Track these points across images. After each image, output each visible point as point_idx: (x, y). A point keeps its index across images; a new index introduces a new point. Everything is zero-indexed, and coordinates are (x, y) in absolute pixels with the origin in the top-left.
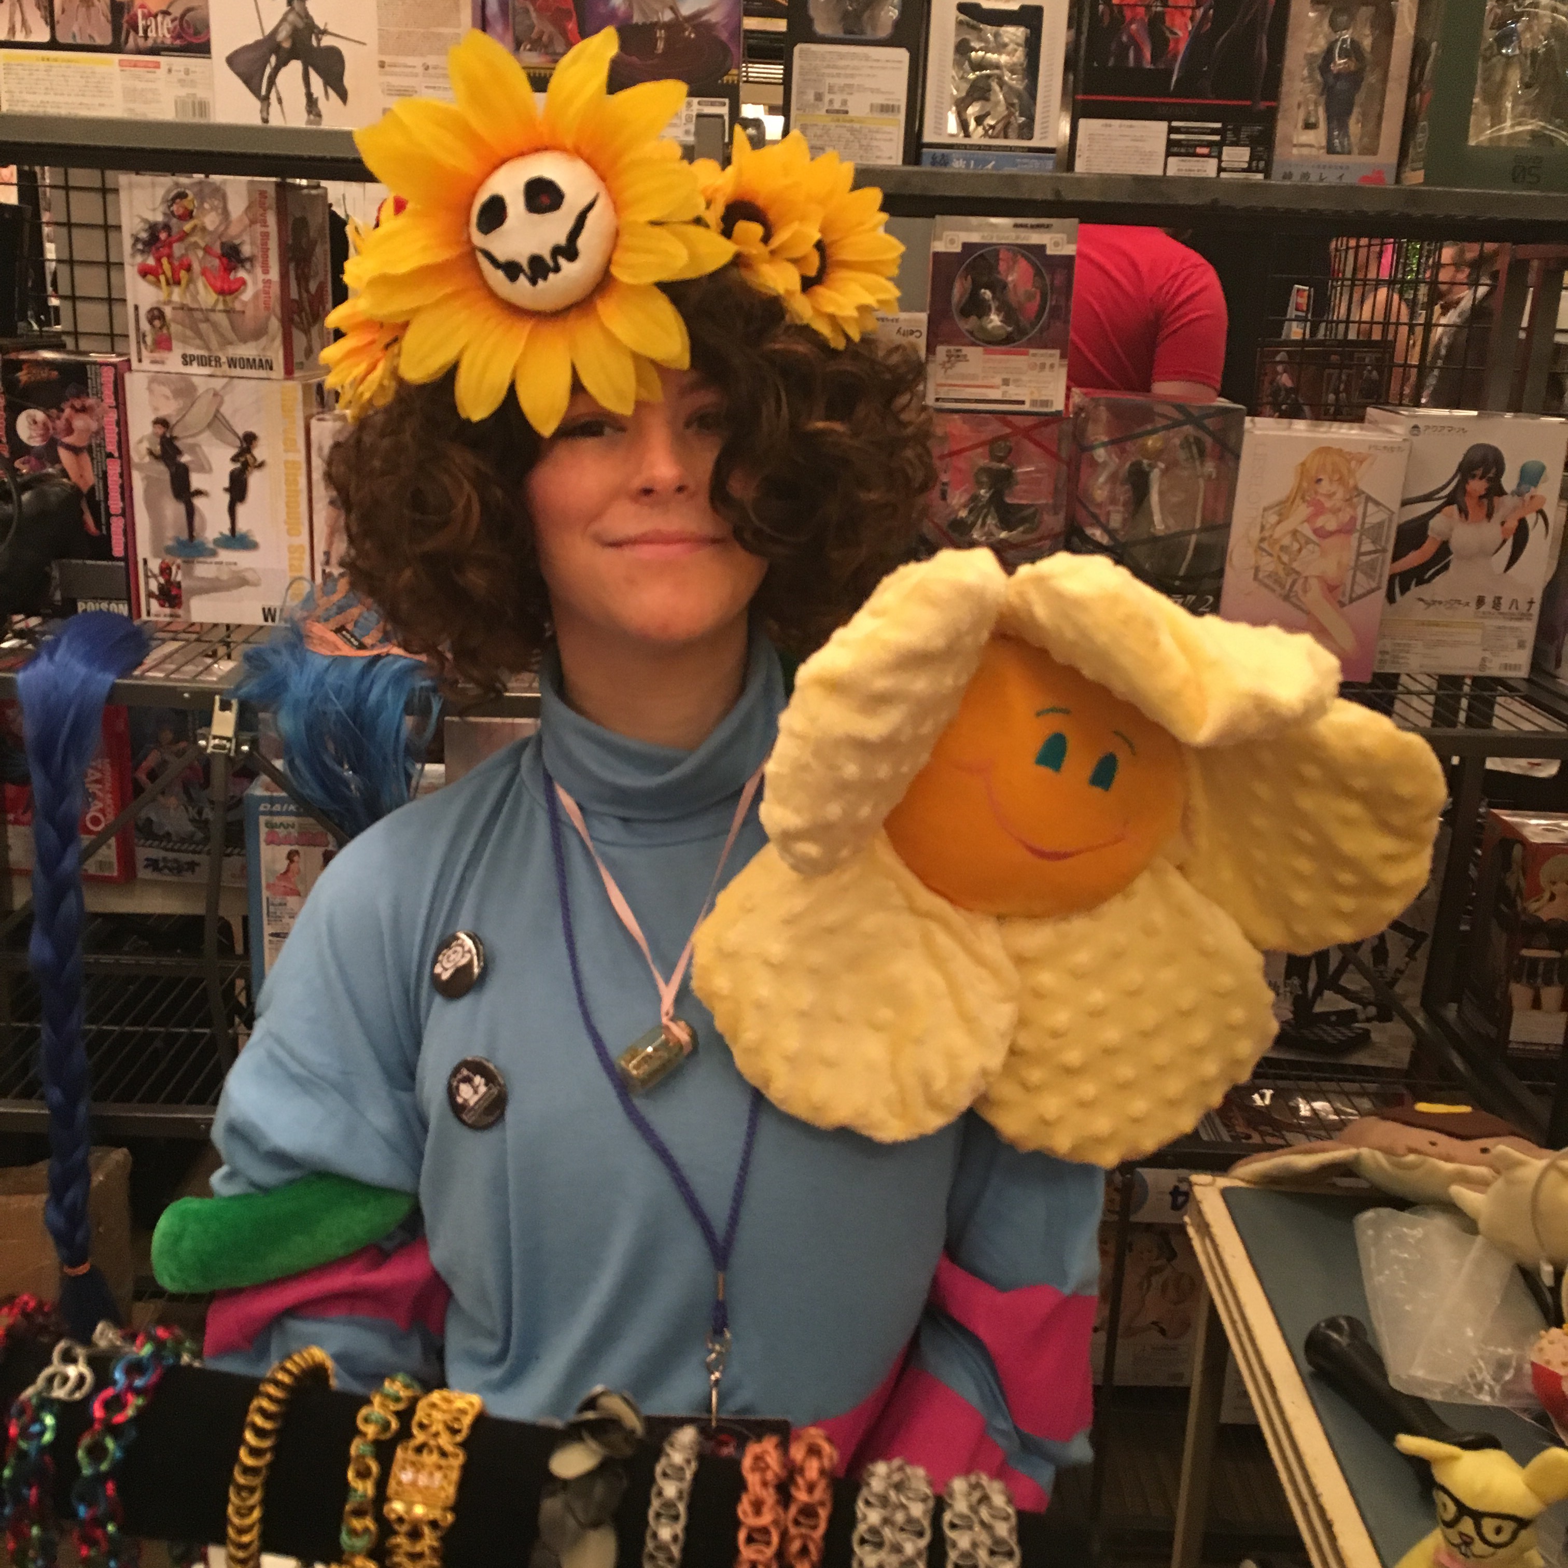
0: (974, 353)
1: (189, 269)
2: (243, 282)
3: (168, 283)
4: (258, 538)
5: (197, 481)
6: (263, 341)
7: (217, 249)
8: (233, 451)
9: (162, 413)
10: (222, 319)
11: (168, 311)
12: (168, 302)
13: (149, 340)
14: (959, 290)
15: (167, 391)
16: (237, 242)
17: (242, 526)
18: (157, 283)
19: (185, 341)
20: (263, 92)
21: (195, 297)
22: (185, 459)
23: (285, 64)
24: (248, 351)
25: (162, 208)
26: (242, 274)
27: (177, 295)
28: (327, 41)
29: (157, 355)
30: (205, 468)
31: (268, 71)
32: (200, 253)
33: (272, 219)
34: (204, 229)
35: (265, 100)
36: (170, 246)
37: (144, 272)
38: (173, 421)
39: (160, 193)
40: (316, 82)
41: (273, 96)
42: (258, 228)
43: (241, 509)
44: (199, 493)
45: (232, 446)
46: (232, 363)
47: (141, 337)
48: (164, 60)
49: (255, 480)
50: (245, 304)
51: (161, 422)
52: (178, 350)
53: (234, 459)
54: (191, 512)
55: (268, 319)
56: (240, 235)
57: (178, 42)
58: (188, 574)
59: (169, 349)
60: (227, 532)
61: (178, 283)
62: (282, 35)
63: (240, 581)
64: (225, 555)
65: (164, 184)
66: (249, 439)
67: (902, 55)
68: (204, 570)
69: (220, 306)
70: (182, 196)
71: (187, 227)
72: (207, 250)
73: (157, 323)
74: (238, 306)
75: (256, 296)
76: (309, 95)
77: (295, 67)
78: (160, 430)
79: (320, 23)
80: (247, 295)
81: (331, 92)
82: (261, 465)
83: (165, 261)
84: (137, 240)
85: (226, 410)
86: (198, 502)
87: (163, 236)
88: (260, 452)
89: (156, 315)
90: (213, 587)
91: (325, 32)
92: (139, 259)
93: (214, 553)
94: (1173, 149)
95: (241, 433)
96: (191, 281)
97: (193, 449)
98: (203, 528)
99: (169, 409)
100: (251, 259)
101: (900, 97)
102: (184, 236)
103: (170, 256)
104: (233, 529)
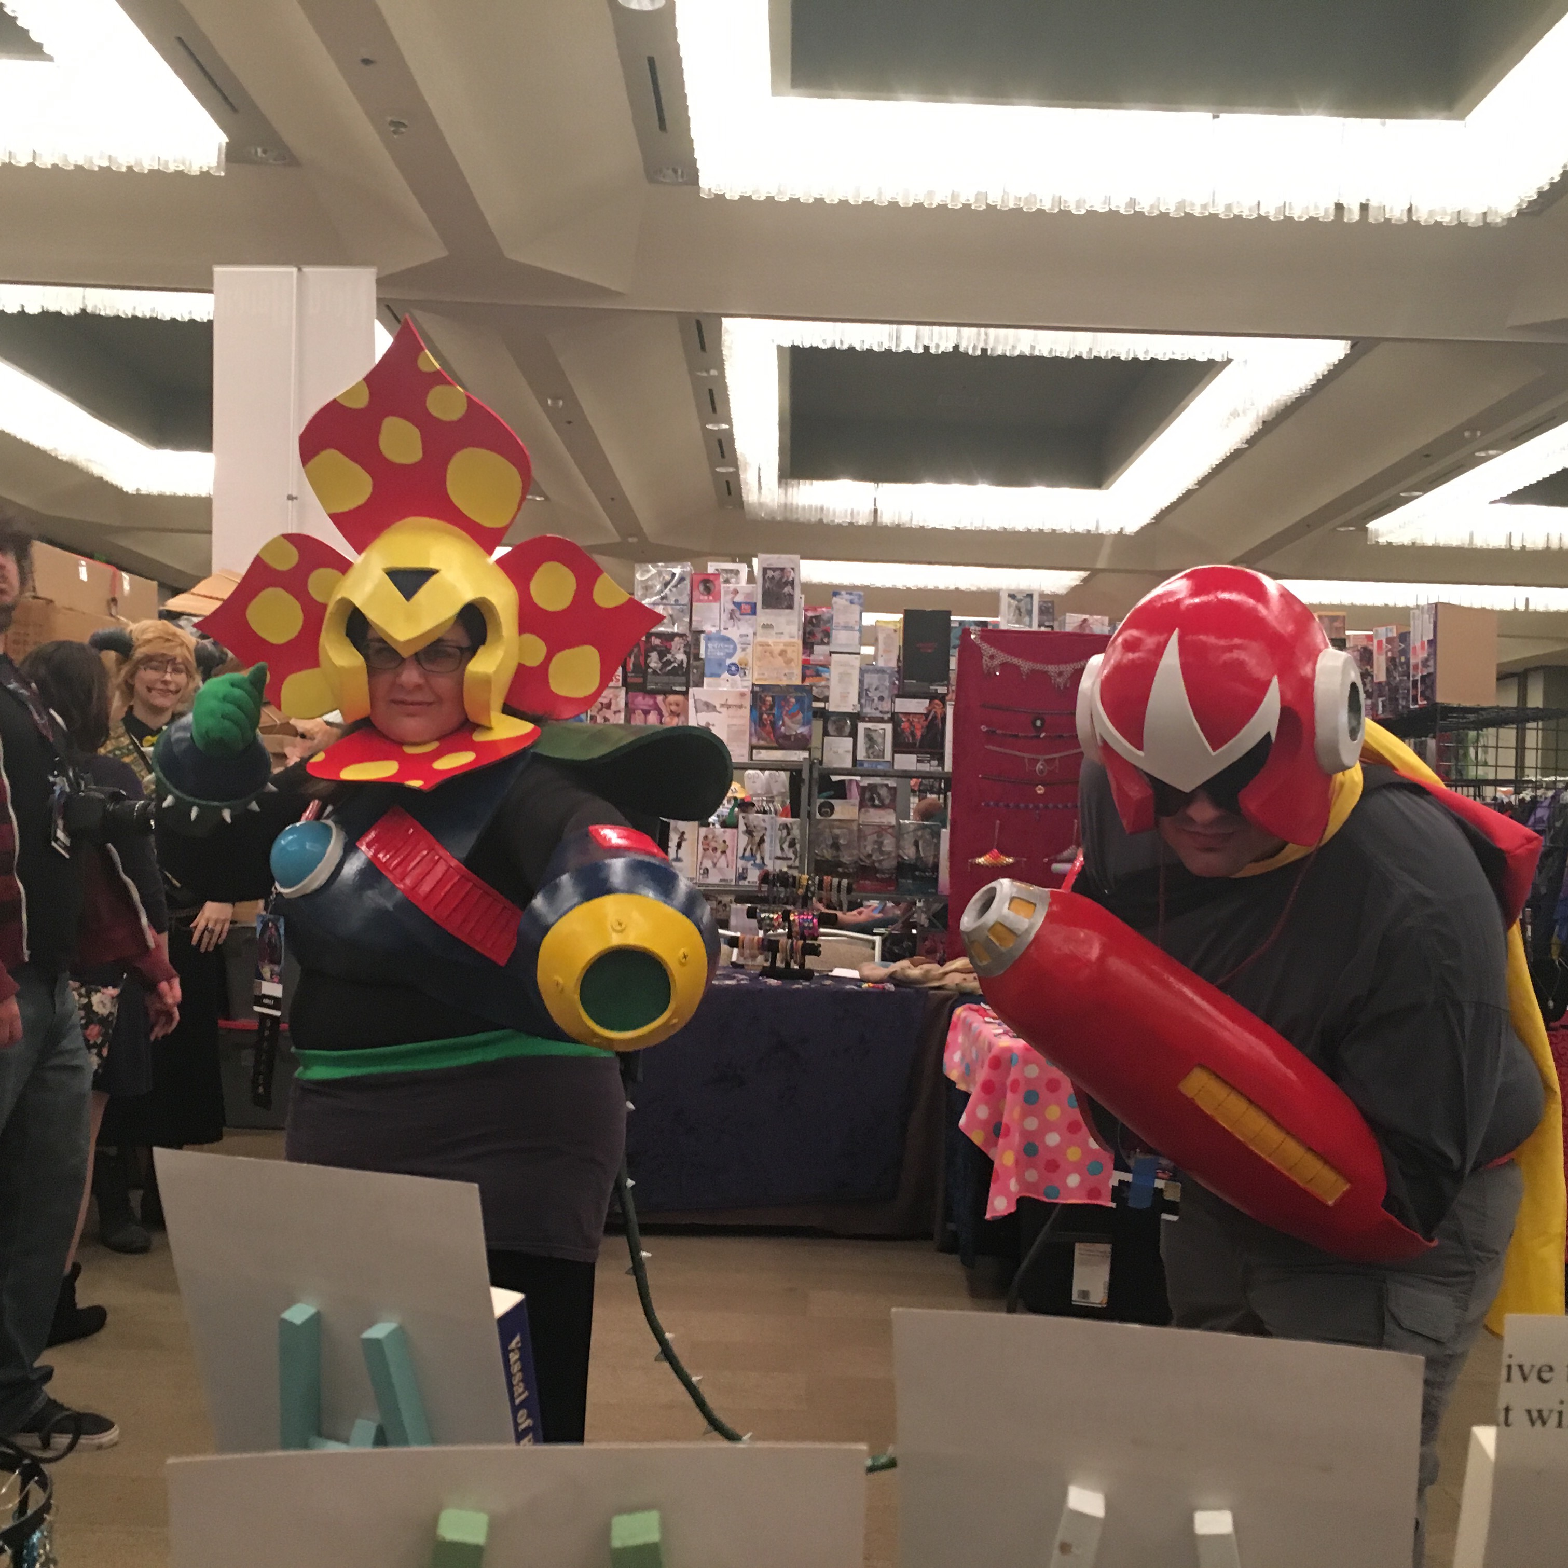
0: (872, 811)
4: (683, 858)
8: (679, 836)
14: (867, 796)
17: (679, 855)
43: (679, 851)
60: (675, 857)
67: (851, 739)
82: (685, 840)
88: (685, 837)
94: (918, 761)
101: (851, 749)
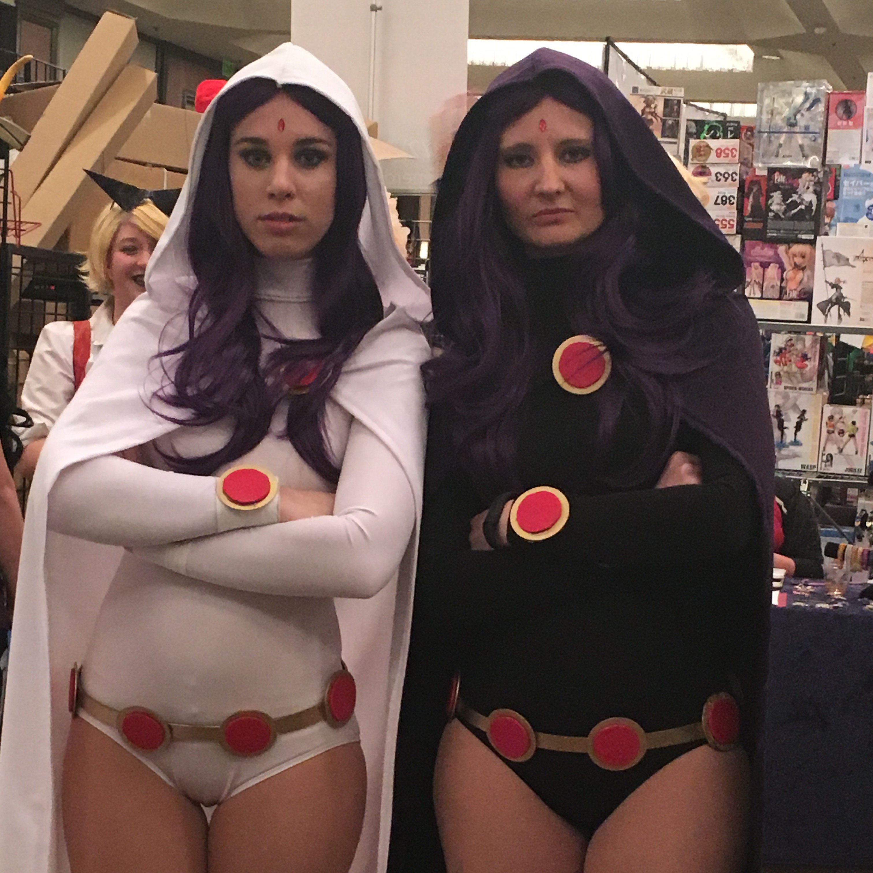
1: (790, 361)
2: (807, 366)
3: (783, 365)
4: (803, 442)
5: (786, 424)
6: (811, 382)
7: (800, 355)
8: (798, 415)
9: (778, 403)
10: (799, 375)
11: (782, 373)
12: (782, 370)
13: (774, 381)
15: (780, 397)
16: (806, 353)
17: (798, 438)
18: (780, 365)
19: (786, 382)
20: (826, 313)
21: (791, 369)
22: (783, 418)
23: (833, 306)
24: (805, 385)
25: (785, 343)
26: (806, 362)
27: (786, 368)
28: (846, 300)
29: (777, 386)
30: (789, 420)
31: (828, 308)
32: (794, 356)
33: (818, 346)
34: (797, 349)
35: (827, 316)
36: (785, 354)
37: (776, 362)
38: (780, 406)
39: (785, 339)
40: (842, 311)
41: (829, 315)
42: (814, 350)
43: (798, 433)
44: (786, 428)
45: (798, 413)
46: (800, 389)
47: (772, 381)
48: (793, 303)
49: (804, 425)
50: (806, 371)
51: (778, 406)
52: (784, 384)
53: (798, 418)
54: (783, 434)
55: (813, 376)
56: (808, 351)
57: (798, 298)
58: (779, 452)
59: (781, 384)
60: (793, 440)
61: (786, 365)
62: (834, 298)
63: (796, 456)
64: (792, 448)
65: (787, 336)
66: (804, 412)
68: (784, 452)
69: (799, 372)
70: (791, 340)
71: (792, 348)
72: (797, 356)
73: (778, 376)
74: (804, 372)
75: (810, 369)
76: (839, 314)
77: (836, 307)
78: (777, 408)
79: (844, 295)
80: (807, 369)
81: (845, 313)
82: (806, 420)
83: (783, 359)
84: (775, 352)
85: (798, 403)
86: (785, 430)
87: (783, 351)
89: (778, 374)
90: (787, 457)
91: (846, 298)
92: (775, 358)
93: (788, 447)
95: (802, 410)
96: (791, 365)
97: (786, 414)
98: (786, 439)
99: (780, 402)
100: (810, 358)
102: (790, 352)
103: (785, 357)
104: (795, 439)
